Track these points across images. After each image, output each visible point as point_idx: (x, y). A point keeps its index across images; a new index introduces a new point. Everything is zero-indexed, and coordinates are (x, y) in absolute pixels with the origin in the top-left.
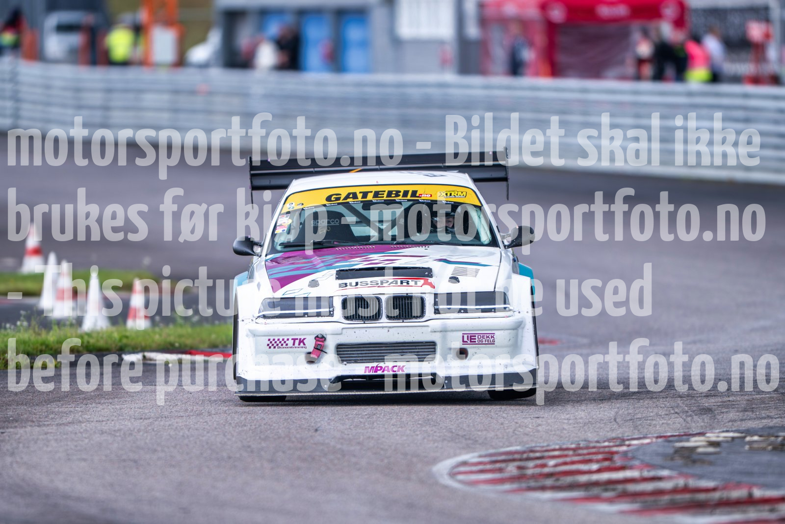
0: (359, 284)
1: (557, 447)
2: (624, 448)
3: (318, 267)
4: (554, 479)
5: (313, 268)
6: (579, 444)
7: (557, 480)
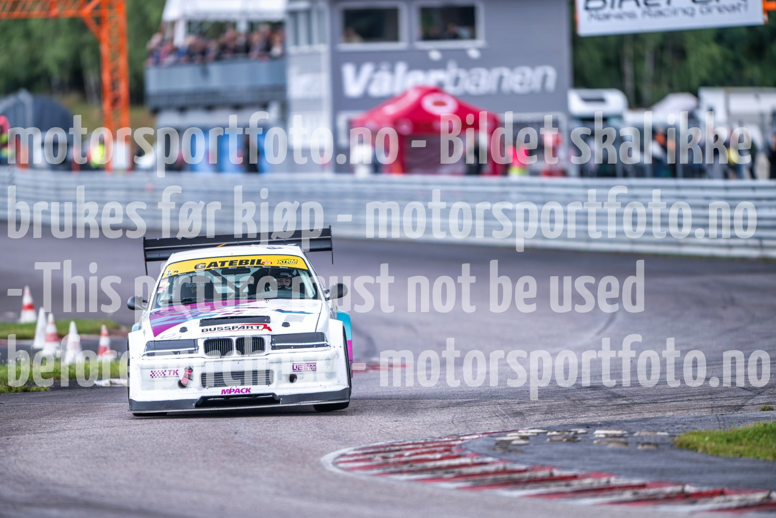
0: (217, 329)
1: (411, 442)
2: (460, 442)
3: (187, 317)
4: (408, 465)
5: (184, 319)
6: (427, 440)
7: (411, 466)
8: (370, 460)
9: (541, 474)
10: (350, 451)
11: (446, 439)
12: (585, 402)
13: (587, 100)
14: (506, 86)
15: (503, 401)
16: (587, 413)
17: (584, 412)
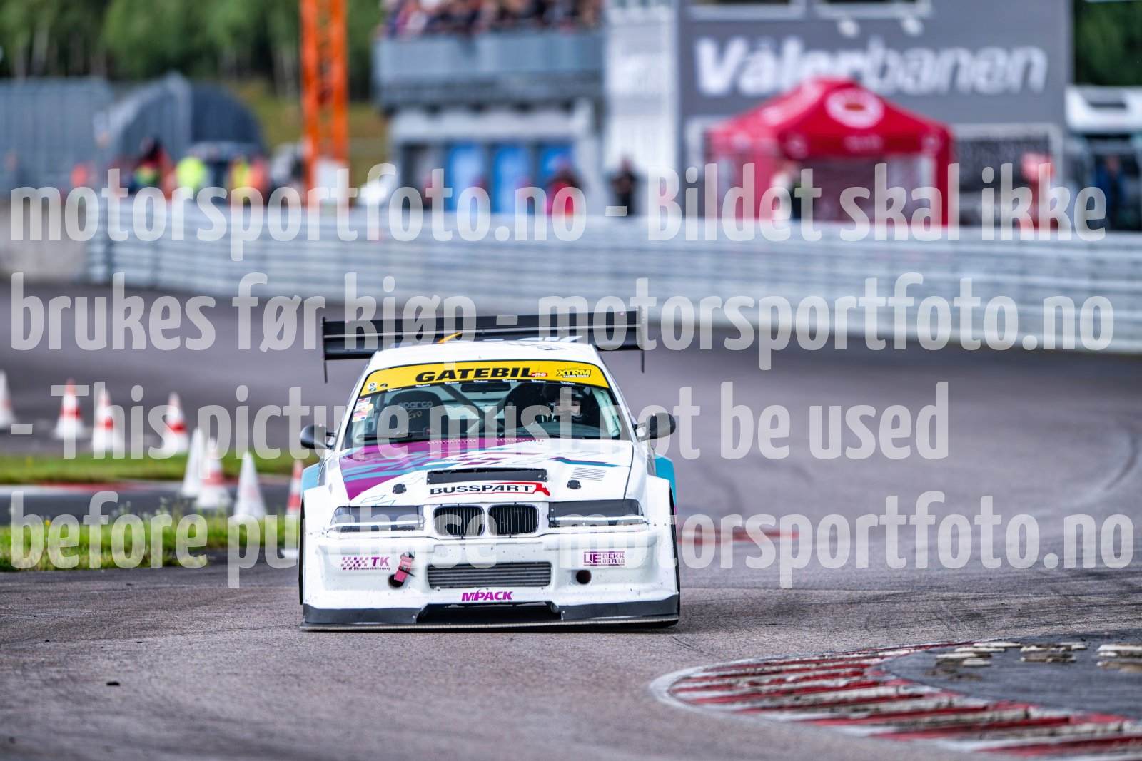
1: (798, 659)
2: (878, 660)
3: (405, 466)
4: (792, 697)
5: (400, 469)
6: (824, 656)
7: (797, 699)
8: (730, 686)
9: (1009, 715)
10: (697, 672)
11: (856, 655)
12: (1083, 598)
13: (1096, 105)
14: (964, 80)
15: (950, 594)
16: (1087, 616)
17: (1081, 614)
